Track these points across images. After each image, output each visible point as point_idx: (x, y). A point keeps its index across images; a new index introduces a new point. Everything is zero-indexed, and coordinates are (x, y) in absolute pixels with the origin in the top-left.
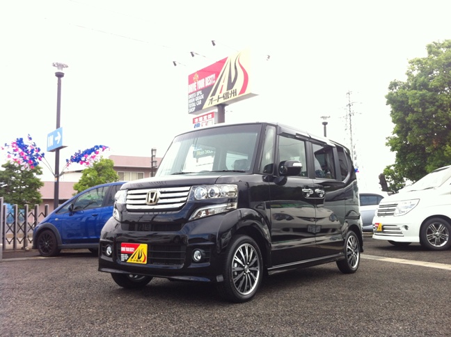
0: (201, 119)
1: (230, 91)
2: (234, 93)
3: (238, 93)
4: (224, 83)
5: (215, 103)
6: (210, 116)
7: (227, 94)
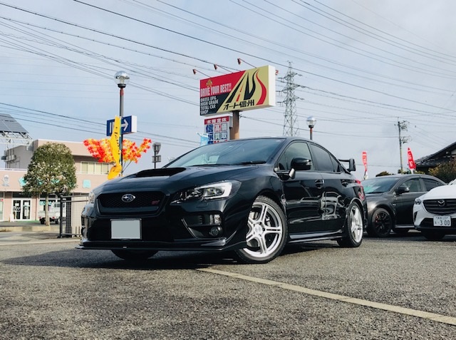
0: (214, 121)
1: (247, 101)
2: (252, 103)
3: (256, 103)
4: (241, 93)
5: (232, 109)
6: (225, 119)
7: (244, 103)
